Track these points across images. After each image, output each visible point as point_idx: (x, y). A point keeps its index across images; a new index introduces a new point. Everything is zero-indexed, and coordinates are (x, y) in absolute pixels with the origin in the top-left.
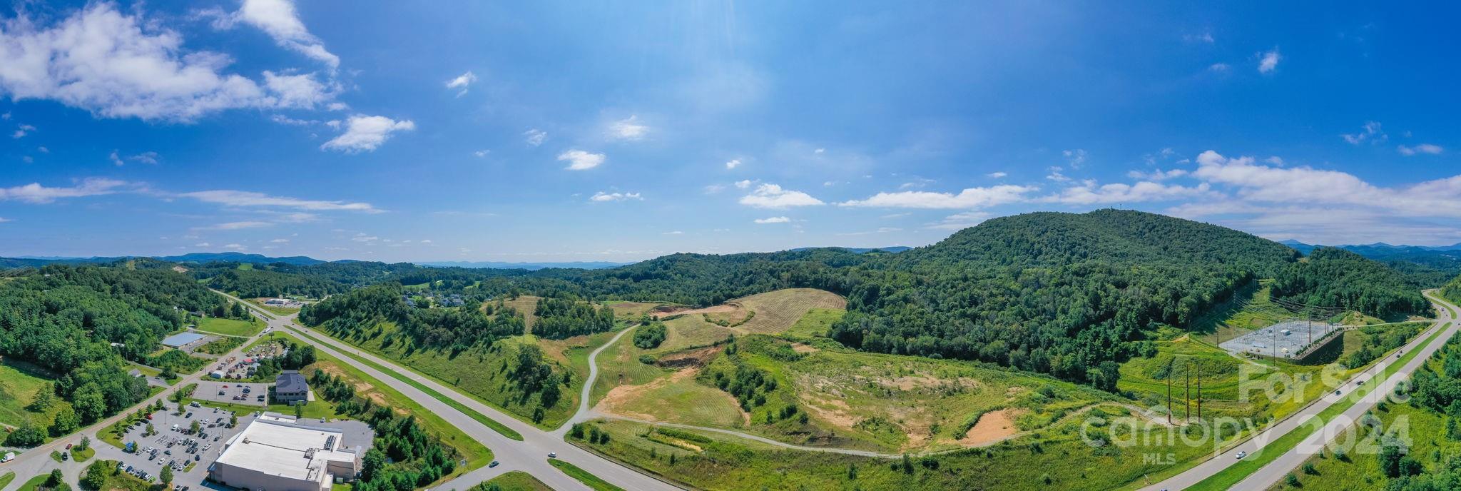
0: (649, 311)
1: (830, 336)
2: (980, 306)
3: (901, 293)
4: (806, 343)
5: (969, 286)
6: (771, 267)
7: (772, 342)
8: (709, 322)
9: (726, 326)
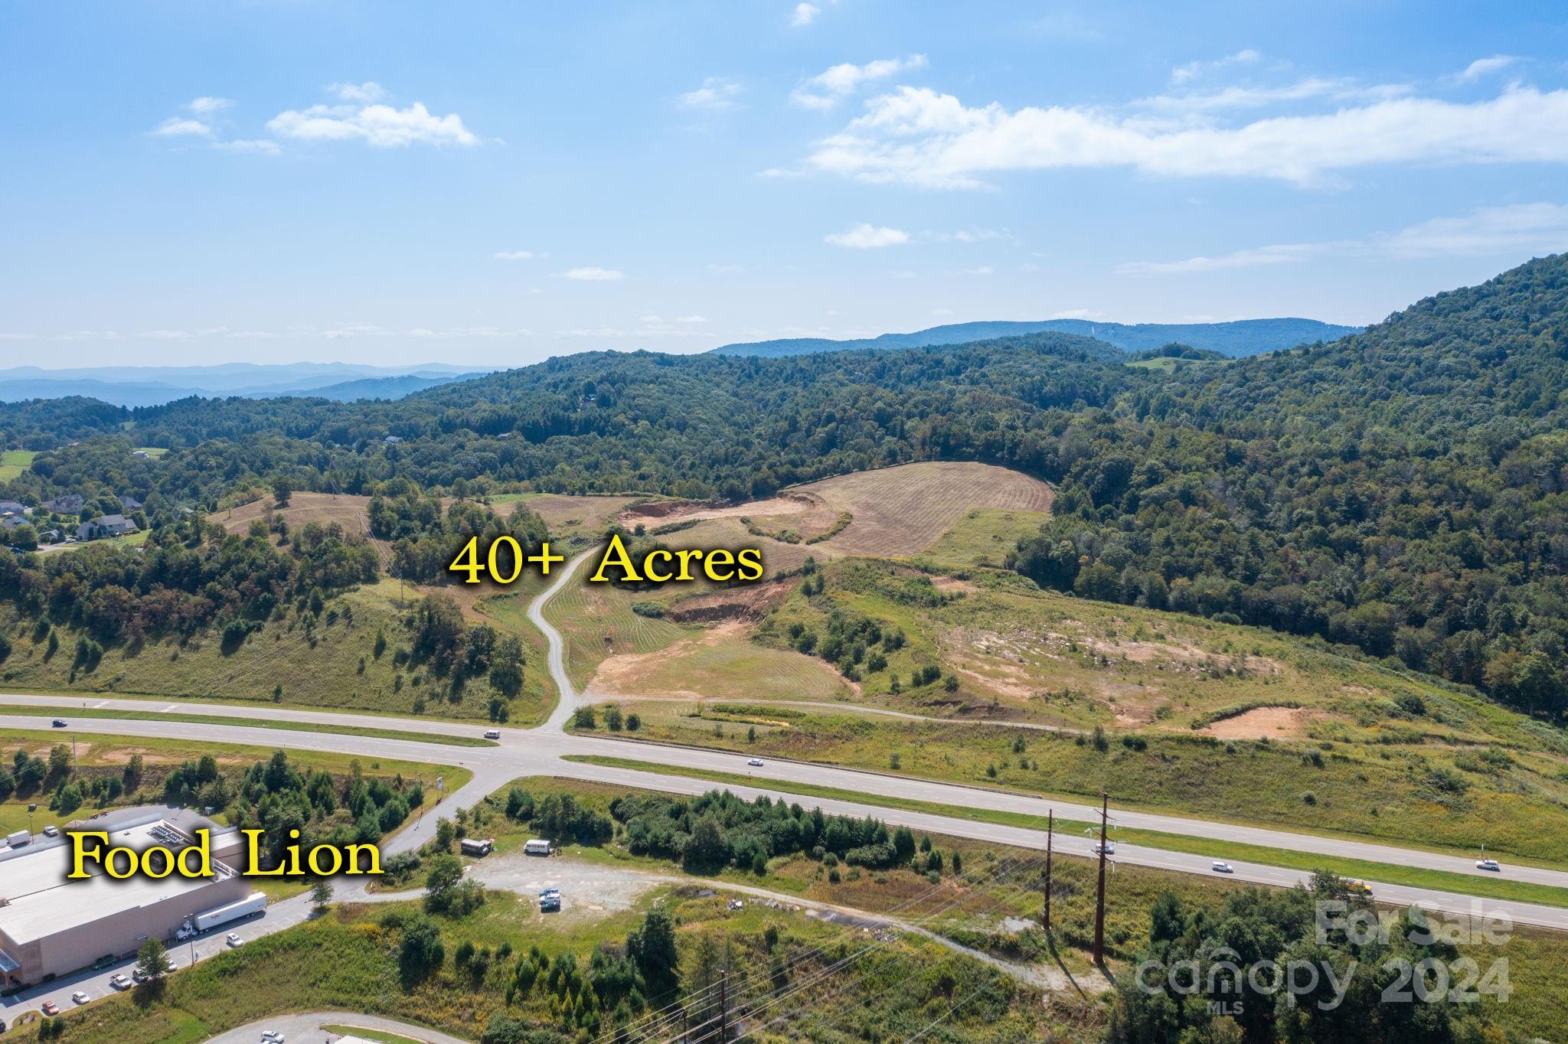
0: (616, 515)
1: (1011, 566)
2: (1368, 523)
3: (1179, 481)
4: (962, 577)
5: (1355, 472)
6: (879, 404)
7: (893, 573)
8: (758, 534)
9: (796, 543)
